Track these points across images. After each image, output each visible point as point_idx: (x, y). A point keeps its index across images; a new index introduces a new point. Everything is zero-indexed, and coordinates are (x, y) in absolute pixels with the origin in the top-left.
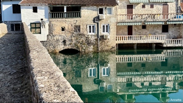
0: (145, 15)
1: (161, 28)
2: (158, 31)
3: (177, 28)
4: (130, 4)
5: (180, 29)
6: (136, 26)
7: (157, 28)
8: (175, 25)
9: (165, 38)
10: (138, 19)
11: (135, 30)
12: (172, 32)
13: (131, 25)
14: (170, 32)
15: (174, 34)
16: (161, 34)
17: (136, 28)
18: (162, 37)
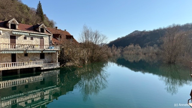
0: (27, 45)
1: (39, 56)
2: (37, 58)
3: (51, 55)
4: (13, 35)
5: (52, 56)
6: (19, 54)
7: (36, 55)
8: (49, 53)
9: (42, 63)
10: (20, 48)
11: (18, 57)
12: (47, 58)
13: (14, 53)
14: (46, 59)
15: (48, 60)
16: (40, 60)
17: (19, 56)
18: (40, 63)
